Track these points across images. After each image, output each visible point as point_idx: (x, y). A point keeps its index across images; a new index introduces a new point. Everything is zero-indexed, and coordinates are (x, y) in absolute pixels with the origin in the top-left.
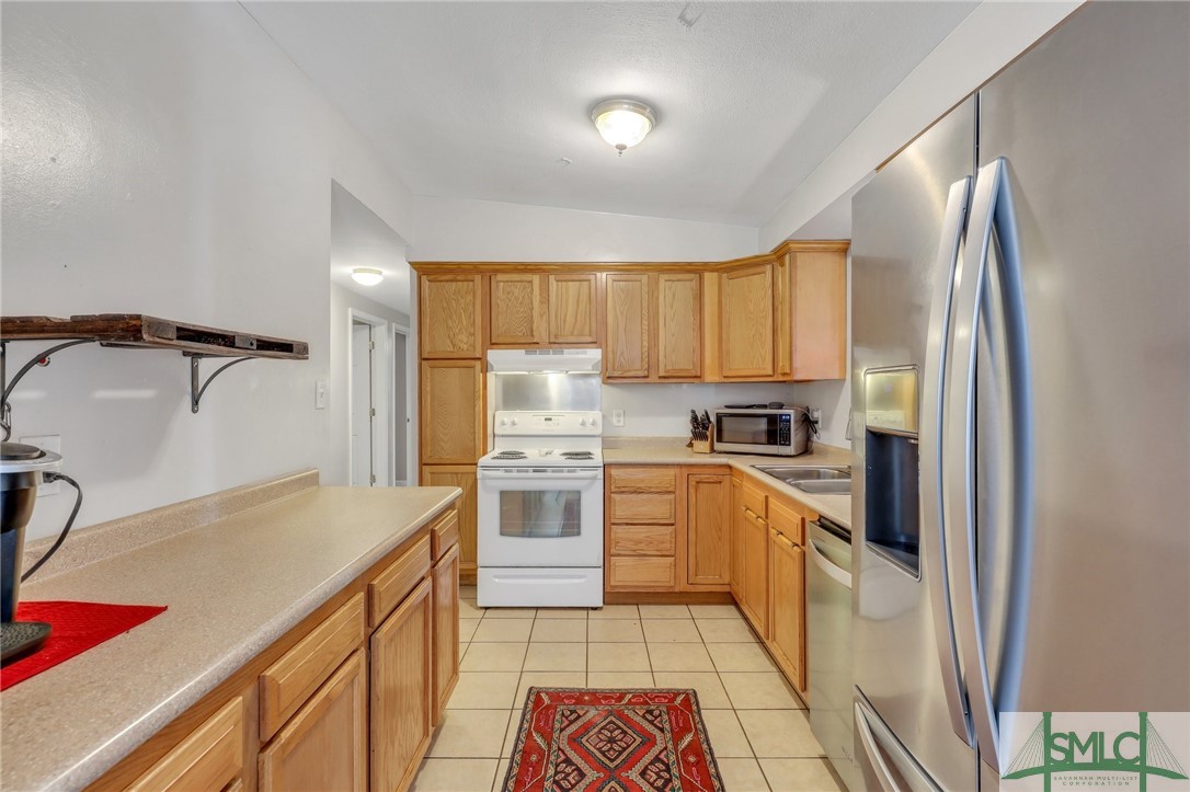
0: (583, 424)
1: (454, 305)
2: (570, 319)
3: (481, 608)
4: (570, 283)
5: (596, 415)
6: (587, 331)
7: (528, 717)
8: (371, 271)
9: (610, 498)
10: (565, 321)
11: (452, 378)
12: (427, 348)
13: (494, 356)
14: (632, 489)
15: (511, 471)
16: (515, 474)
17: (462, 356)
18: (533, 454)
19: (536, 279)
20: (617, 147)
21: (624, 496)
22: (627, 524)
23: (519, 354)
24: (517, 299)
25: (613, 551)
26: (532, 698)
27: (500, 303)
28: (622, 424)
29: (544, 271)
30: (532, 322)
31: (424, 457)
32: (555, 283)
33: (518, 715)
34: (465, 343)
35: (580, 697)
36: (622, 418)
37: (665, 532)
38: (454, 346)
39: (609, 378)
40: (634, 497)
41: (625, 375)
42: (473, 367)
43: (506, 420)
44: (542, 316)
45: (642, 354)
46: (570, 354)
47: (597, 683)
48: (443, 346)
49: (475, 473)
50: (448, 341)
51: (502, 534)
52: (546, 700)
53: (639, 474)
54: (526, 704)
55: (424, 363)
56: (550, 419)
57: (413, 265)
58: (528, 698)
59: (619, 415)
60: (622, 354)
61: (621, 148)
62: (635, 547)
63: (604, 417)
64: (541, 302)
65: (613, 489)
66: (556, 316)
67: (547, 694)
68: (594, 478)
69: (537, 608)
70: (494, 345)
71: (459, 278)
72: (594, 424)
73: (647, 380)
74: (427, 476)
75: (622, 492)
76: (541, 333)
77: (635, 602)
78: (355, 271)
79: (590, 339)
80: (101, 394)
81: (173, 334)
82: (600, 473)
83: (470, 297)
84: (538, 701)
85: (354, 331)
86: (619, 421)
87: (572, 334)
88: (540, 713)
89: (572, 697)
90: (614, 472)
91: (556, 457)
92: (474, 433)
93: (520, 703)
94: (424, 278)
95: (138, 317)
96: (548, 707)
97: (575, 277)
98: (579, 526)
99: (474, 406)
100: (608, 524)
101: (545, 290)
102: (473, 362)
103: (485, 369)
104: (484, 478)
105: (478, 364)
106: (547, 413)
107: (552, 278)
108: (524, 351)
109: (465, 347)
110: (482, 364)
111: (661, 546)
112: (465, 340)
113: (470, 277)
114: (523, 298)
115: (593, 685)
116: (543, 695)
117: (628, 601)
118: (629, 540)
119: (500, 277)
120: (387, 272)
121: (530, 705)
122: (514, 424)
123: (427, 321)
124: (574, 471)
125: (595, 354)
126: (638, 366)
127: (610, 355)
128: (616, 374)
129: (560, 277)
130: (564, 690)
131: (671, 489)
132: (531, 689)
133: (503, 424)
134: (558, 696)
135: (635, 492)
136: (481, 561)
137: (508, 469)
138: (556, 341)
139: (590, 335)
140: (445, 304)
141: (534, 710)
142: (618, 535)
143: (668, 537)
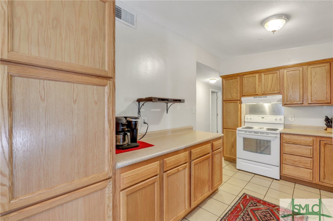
0: (276, 120)
1: (232, 86)
2: (269, 86)
3: (238, 169)
4: (269, 75)
5: (282, 117)
6: (276, 89)
7: (241, 199)
8: (213, 79)
9: (283, 144)
10: (267, 87)
11: (231, 105)
12: (225, 98)
13: (243, 99)
14: (292, 143)
15: (247, 132)
16: (248, 133)
17: (234, 100)
18: (256, 128)
19: (257, 75)
20: (272, 31)
21: (289, 145)
22: (290, 154)
23: (252, 98)
24: (251, 82)
25: (284, 162)
26: (244, 196)
27: (245, 83)
28: (293, 120)
29: (260, 72)
30: (256, 88)
31: (224, 126)
32: (264, 75)
33: (238, 198)
34: (235, 96)
35: (259, 201)
36: (293, 118)
37: (308, 160)
38: (232, 97)
39: (285, 104)
40: (293, 145)
41: (292, 103)
42: (237, 102)
43: (248, 117)
44: (259, 86)
45: (300, 96)
46: (269, 97)
47: (267, 199)
48: (229, 97)
49: (236, 132)
50: (230, 96)
51: (244, 150)
52: (248, 198)
53: (296, 138)
54: (241, 196)
55: (223, 102)
56: (264, 118)
57: (221, 77)
58: (243, 195)
59: (292, 117)
60: (291, 96)
61: (274, 31)
62: (294, 163)
63: (284, 117)
64: (259, 82)
65: (284, 142)
66: (264, 86)
67: (249, 196)
68: (276, 137)
69: (255, 174)
70: (243, 96)
71: (233, 78)
72: (280, 120)
73: (303, 105)
74: (225, 132)
75: (288, 143)
76: (259, 91)
77: (294, 182)
78: (210, 80)
79: (277, 92)
80: (152, 110)
81: (157, 100)
82: (279, 136)
83: (236, 83)
84: (245, 197)
85: (212, 94)
86: (292, 119)
87: (270, 91)
88: (245, 200)
89: (257, 200)
90: (284, 136)
91: (264, 130)
92: (238, 121)
93: (240, 195)
94: (224, 80)
95: (152, 97)
96: (248, 200)
97: (271, 73)
98: (270, 152)
99: (238, 113)
100: (282, 153)
101: (260, 78)
102: (237, 101)
103: (241, 103)
104: (238, 133)
105: (239, 102)
106: (263, 116)
107: (263, 74)
108: (253, 97)
109: (235, 97)
110: (240, 101)
111: (305, 165)
112: (235, 95)
113: (236, 78)
114: (253, 81)
115: (265, 200)
116: (247, 196)
117: (291, 181)
118: (290, 160)
119: (245, 76)
120: (217, 79)
121: (242, 197)
122: (251, 119)
123: (224, 91)
124: (268, 134)
125: (280, 97)
126: (298, 99)
127: (286, 97)
128: (288, 103)
129: (265, 73)
130: (255, 197)
131: (311, 145)
132: (244, 193)
133: (247, 119)
134: (252, 198)
135: (293, 144)
136: (237, 156)
137: (246, 132)
138: (264, 93)
139: (277, 91)
140: (229, 86)
141: (243, 199)
142: (286, 157)
143: (310, 162)
